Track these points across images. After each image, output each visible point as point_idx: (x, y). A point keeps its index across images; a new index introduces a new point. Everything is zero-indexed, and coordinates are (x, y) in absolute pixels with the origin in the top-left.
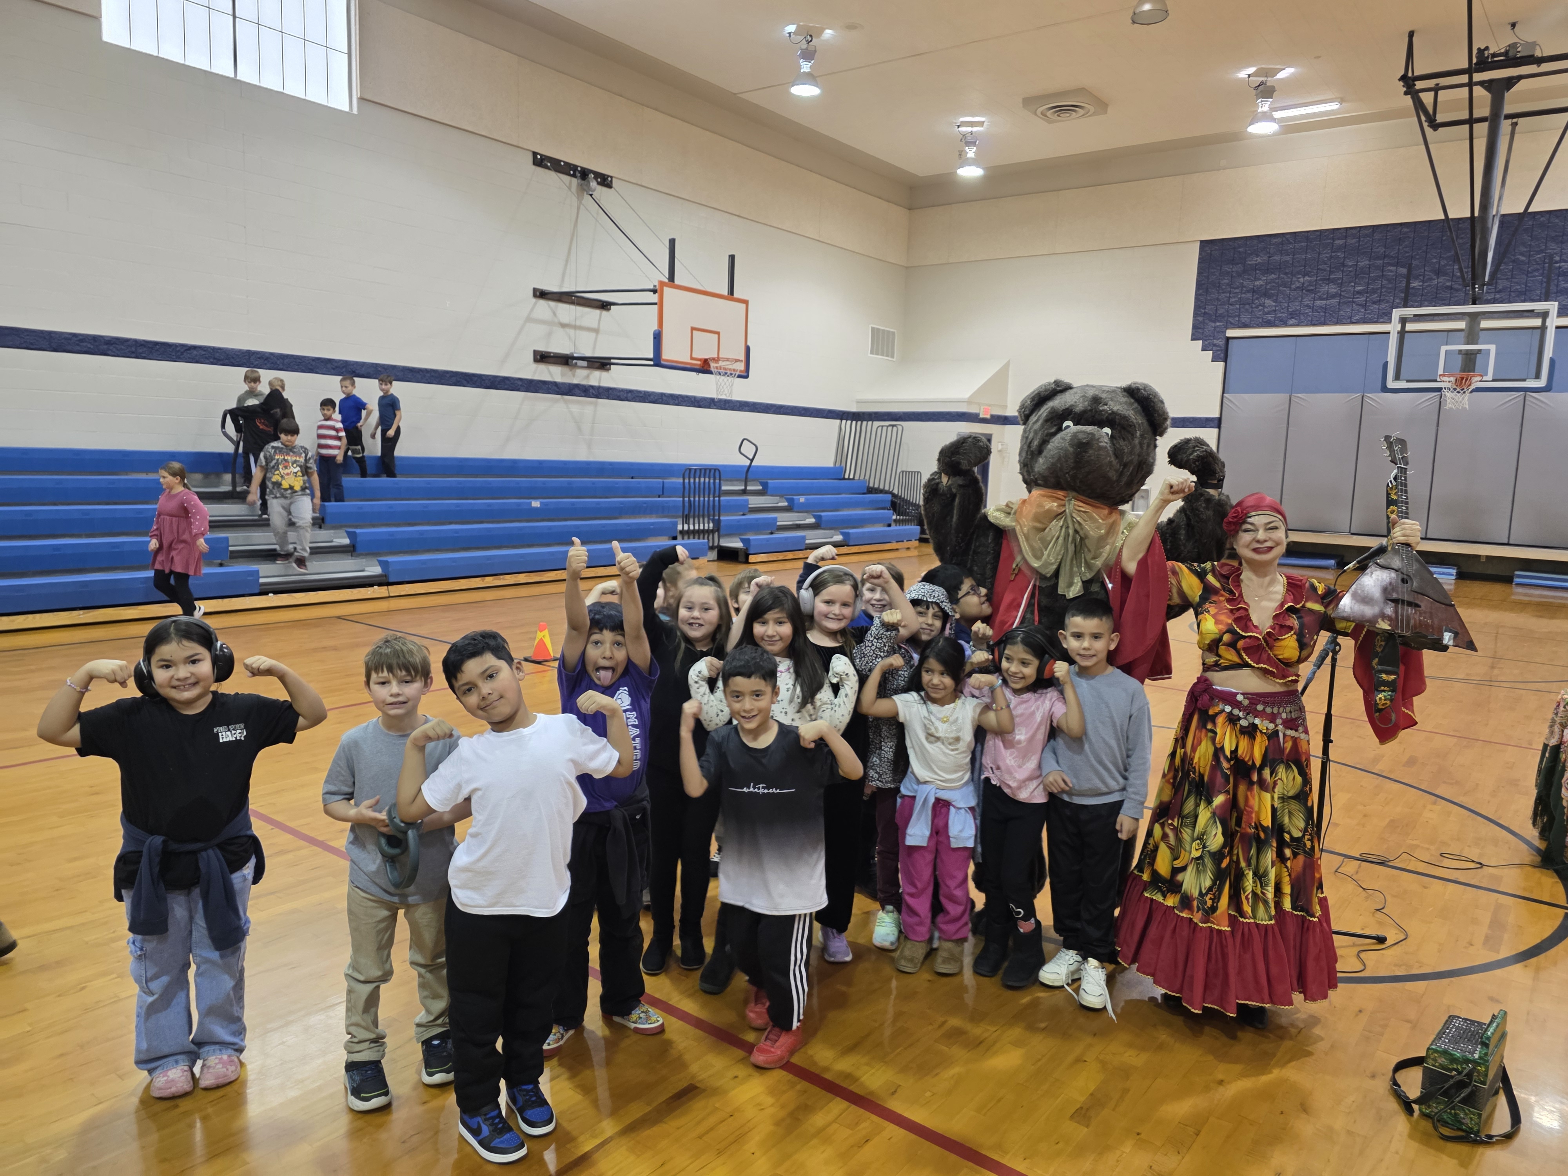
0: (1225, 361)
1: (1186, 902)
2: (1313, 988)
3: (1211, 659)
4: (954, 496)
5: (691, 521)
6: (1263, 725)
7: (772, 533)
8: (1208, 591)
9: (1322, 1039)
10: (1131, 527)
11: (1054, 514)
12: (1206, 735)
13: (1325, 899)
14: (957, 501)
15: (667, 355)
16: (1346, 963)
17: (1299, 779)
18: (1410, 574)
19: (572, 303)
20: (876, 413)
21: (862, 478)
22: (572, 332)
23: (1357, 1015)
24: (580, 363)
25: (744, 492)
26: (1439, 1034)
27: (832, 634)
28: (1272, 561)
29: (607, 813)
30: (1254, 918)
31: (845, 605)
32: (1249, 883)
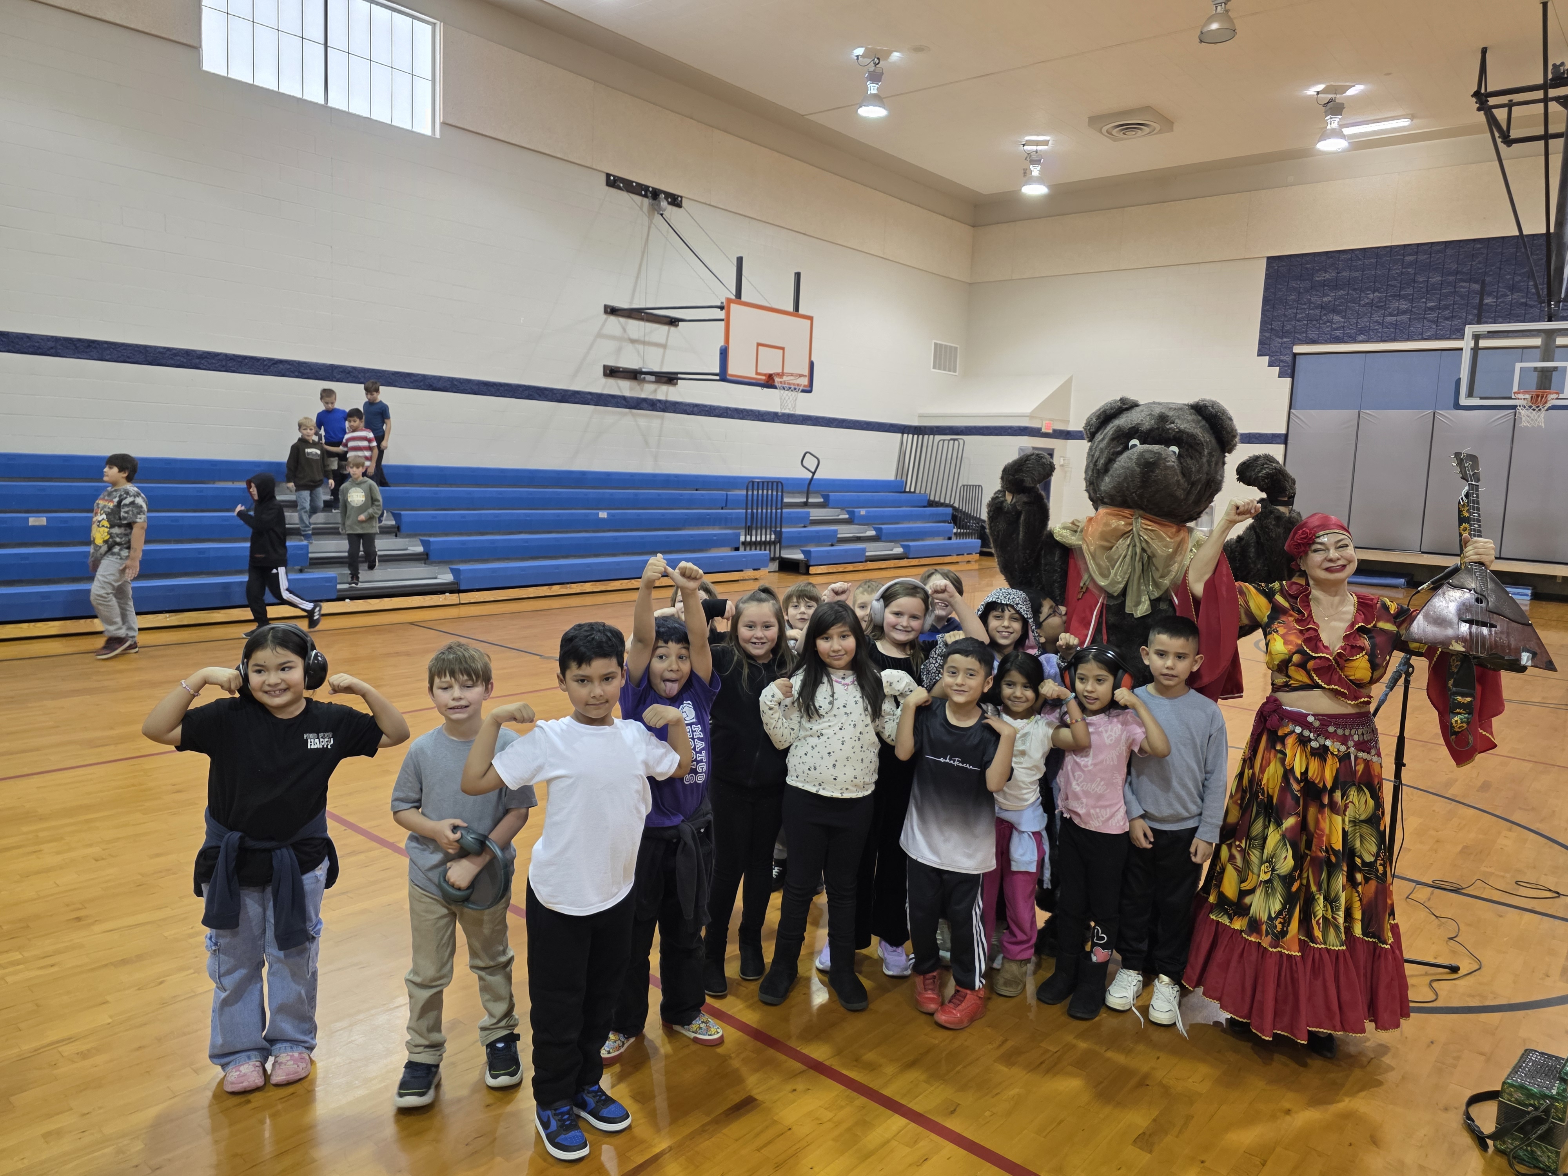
0: (1293, 377)
1: (1254, 925)
2: (1384, 1016)
3: (1281, 680)
4: (1019, 514)
5: (754, 532)
6: (1335, 747)
7: (833, 545)
8: (1277, 612)
9: (1393, 1069)
10: (1198, 545)
11: (1120, 534)
12: (1275, 756)
13: (1397, 925)
14: (1022, 518)
15: (732, 370)
16: (1418, 991)
17: (1371, 803)
18: (1485, 593)
19: (642, 319)
20: (937, 427)
21: (923, 491)
22: (640, 347)
23: (1429, 1046)
24: (648, 378)
25: (806, 504)
26: (1515, 1067)
27: (901, 645)
28: (1343, 581)
29: (676, 827)
30: (1325, 943)
31: (914, 617)
32: (1320, 907)
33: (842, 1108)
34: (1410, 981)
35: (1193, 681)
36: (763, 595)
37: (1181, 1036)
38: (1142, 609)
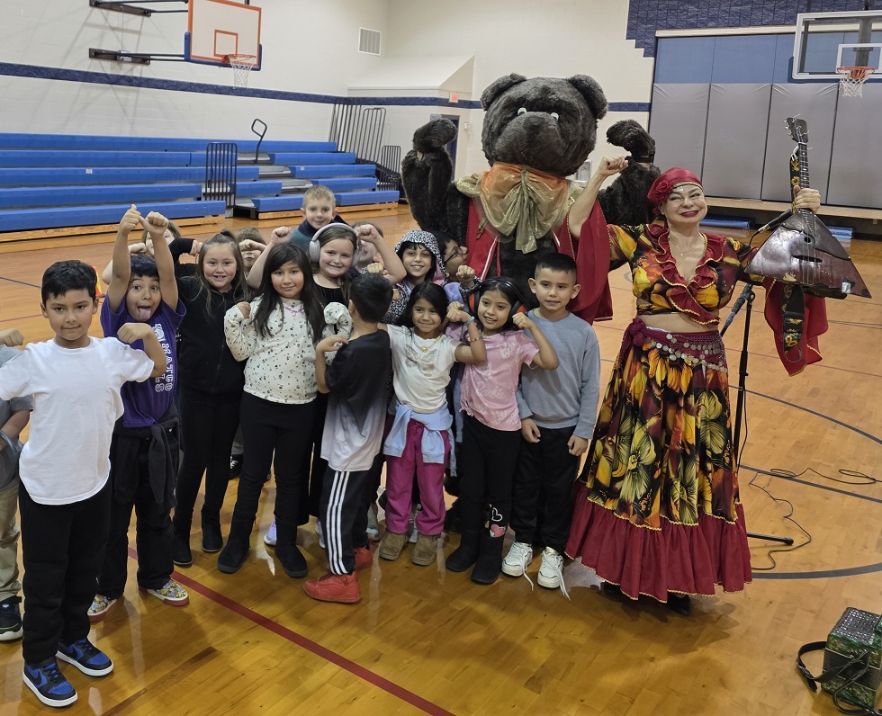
0: (655, 57)
1: (624, 506)
2: (731, 580)
3: (645, 305)
4: (428, 169)
5: (213, 185)
6: (688, 359)
7: (277, 196)
8: (641, 249)
9: (737, 624)
10: (576, 195)
11: (511, 185)
12: (640, 368)
13: (741, 506)
14: (431, 173)
15: (195, 52)
16: (759, 559)
17: (719, 405)
18: (812, 234)
19: (121, 11)
20: (363, 98)
21: (352, 151)
22: (120, 34)
23: (768, 605)
24: (126, 59)
25: (256, 162)
26: (838, 623)
27: (333, 278)
28: (696, 223)
29: (149, 428)
30: (682, 521)
31: (344, 255)
32: (677, 491)
33: (286, 657)
34: (752, 552)
35: (572, 306)
36: (224, 237)
37: (564, 597)
38: (530, 247)
